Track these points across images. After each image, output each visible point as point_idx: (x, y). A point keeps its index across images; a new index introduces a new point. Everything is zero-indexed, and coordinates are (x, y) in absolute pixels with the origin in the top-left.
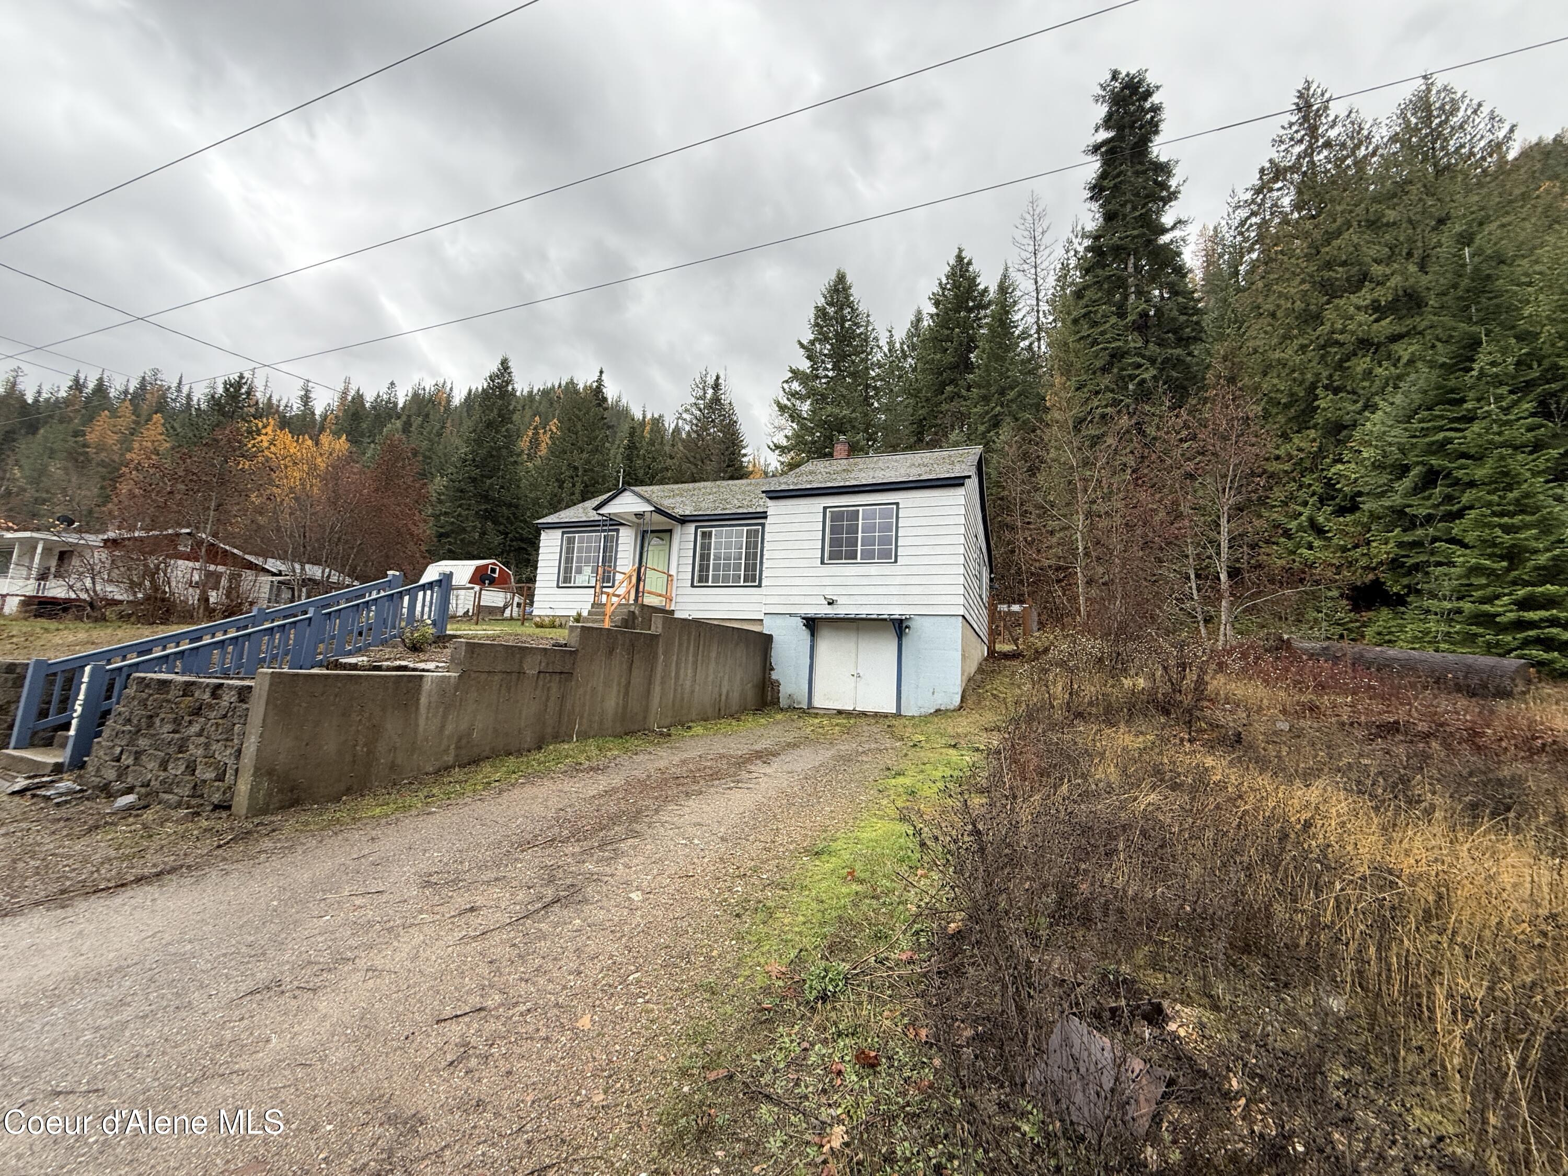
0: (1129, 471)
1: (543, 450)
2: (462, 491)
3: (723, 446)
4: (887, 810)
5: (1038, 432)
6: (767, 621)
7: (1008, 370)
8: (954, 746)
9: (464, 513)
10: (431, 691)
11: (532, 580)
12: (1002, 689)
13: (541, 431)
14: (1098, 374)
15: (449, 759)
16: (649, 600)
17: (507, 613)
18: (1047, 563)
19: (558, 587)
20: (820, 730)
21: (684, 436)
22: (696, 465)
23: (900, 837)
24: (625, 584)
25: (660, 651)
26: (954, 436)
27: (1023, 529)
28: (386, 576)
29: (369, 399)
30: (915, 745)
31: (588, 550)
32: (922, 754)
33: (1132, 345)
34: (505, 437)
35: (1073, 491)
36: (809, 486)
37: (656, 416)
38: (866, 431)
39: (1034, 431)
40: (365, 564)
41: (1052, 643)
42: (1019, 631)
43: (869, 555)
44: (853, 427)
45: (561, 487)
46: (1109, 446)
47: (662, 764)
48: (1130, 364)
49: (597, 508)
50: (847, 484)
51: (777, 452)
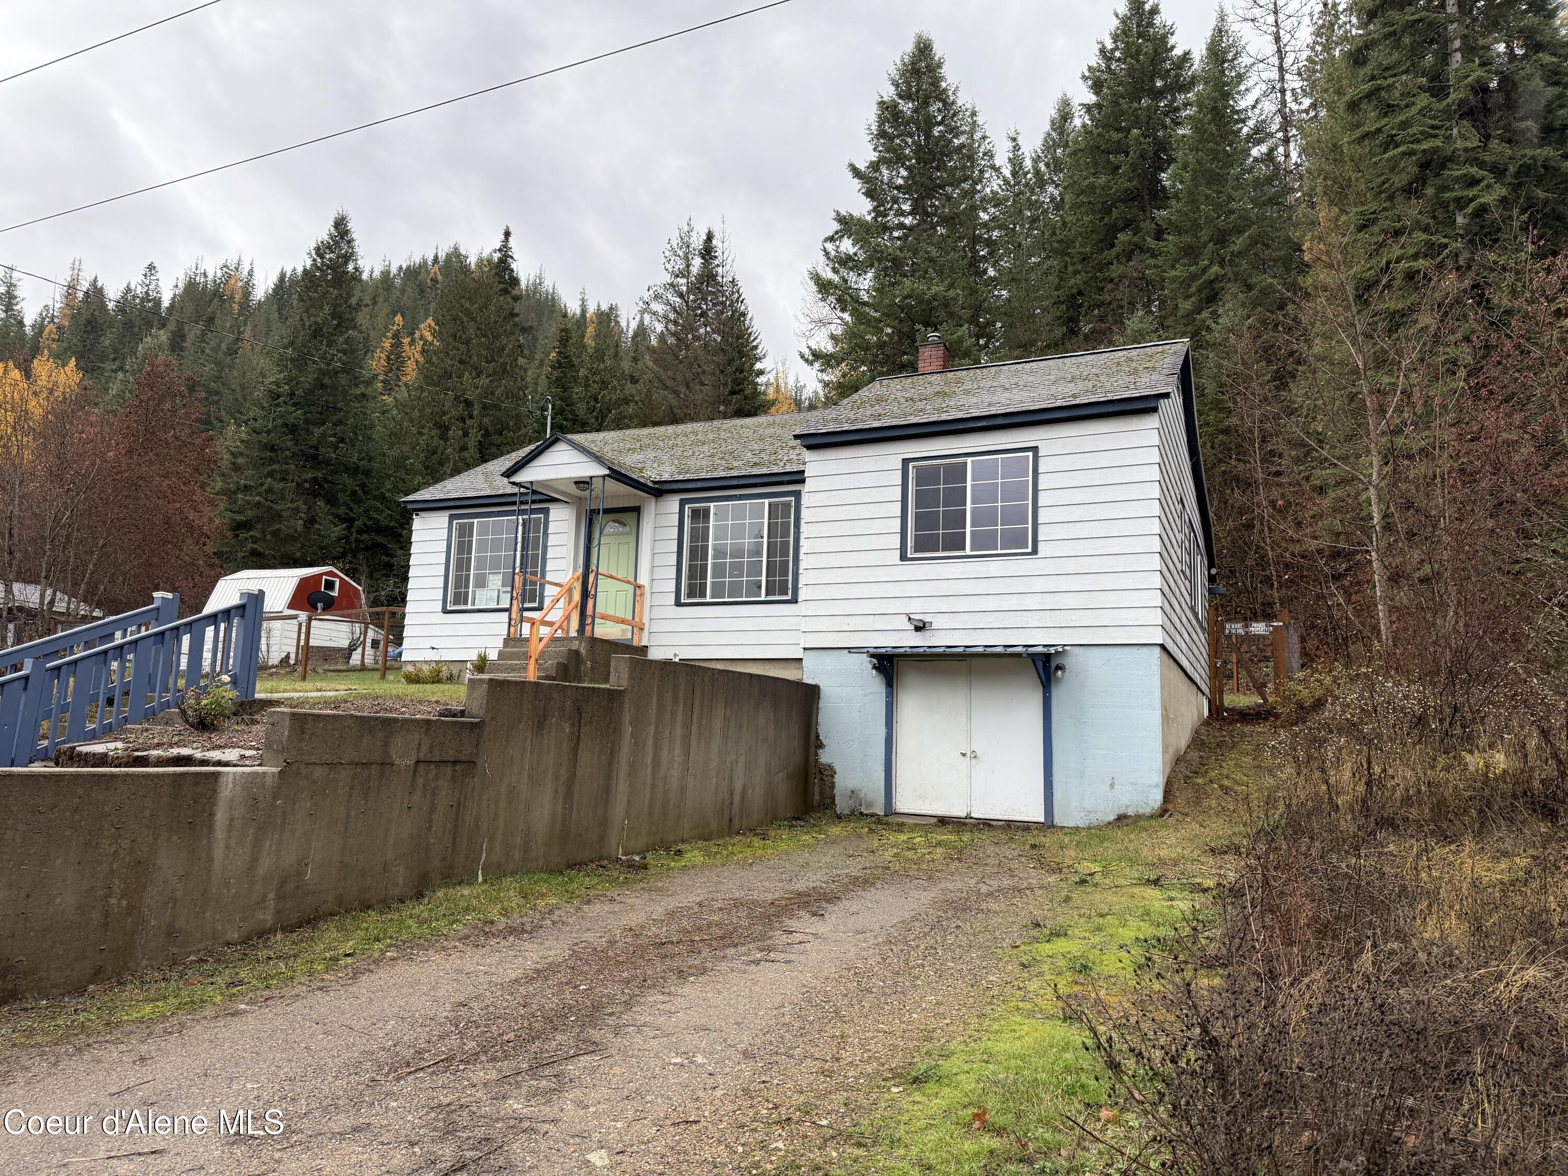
0: (1462, 373)
1: (411, 373)
2: (272, 449)
3: (721, 358)
4: (1039, 1001)
5: (1290, 307)
6: (810, 661)
7: (1231, 198)
8: (1156, 882)
9: (278, 486)
10: (232, 800)
11: (401, 600)
12: (1239, 776)
13: (406, 340)
14: (1399, 198)
15: (267, 917)
16: (605, 630)
17: (356, 658)
18: (1313, 545)
19: (445, 611)
20: (910, 854)
21: (654, 342)
22: (676, 393)
23: (1065, 1049)
24: (561, 604)
25: (626, 718)
26: (1136, 321)
27: (1266, 483)
28: (151, 600)
29: (113, 293)
30: (1083, 882)
31: (496, 545)
32: (1097, 897)
33: (1460, 144)
34: (344, 352)
35: (1359, 412)
36: (876, 424)
37: (605, 307)
38: (973, 320)
39: (1281, 307)
40: (113, 581)
41: (1329, 691)
42: (1267, 669)
43: (984, 542)
44: (951, 315)
45: (444, 437)
46: (1424, 329)
47: (634, 919)
48: (1457, 180)
49: (509, 473)
50: (944, 417)
51: (817, 365)
